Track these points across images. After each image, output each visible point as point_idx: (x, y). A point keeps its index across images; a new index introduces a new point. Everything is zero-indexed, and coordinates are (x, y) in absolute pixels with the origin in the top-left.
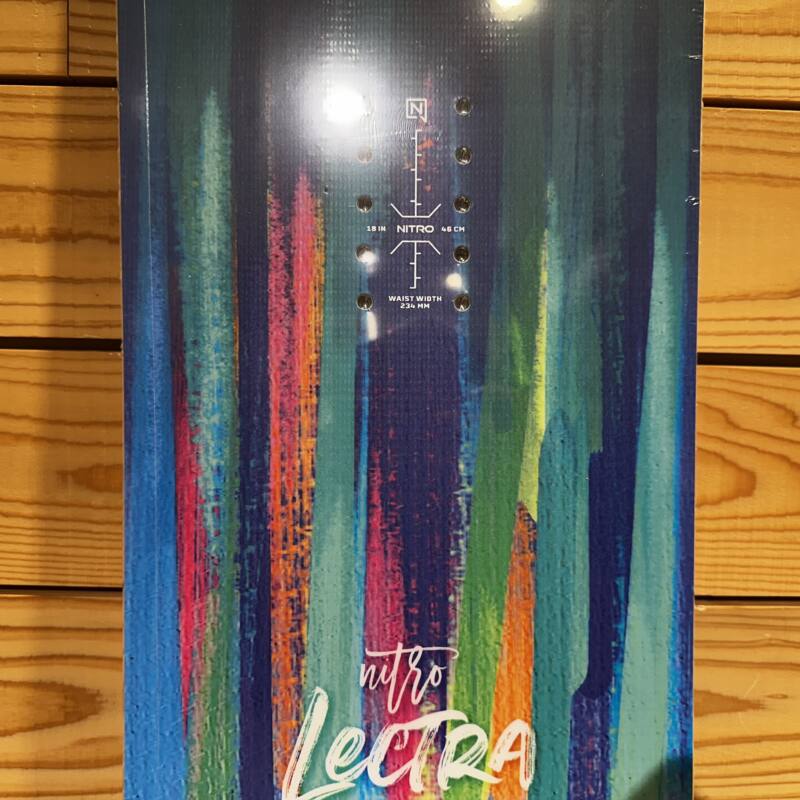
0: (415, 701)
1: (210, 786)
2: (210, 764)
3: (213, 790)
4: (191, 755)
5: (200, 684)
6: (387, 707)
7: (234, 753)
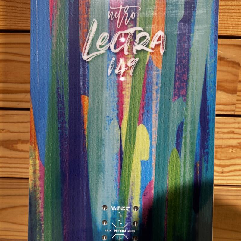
0: (126, 24)
1: (59, 51)
2: (59, 43)
3: (60, 52)
4: (53, 41)
5: (56, 17)
6: (117, 26)
7: (67, 40)
